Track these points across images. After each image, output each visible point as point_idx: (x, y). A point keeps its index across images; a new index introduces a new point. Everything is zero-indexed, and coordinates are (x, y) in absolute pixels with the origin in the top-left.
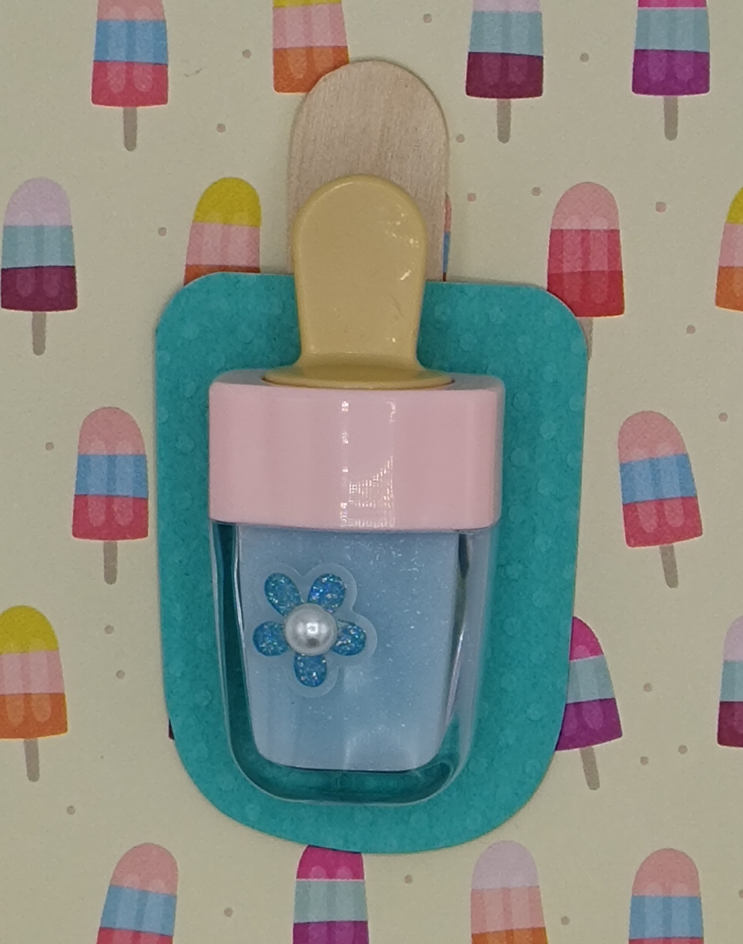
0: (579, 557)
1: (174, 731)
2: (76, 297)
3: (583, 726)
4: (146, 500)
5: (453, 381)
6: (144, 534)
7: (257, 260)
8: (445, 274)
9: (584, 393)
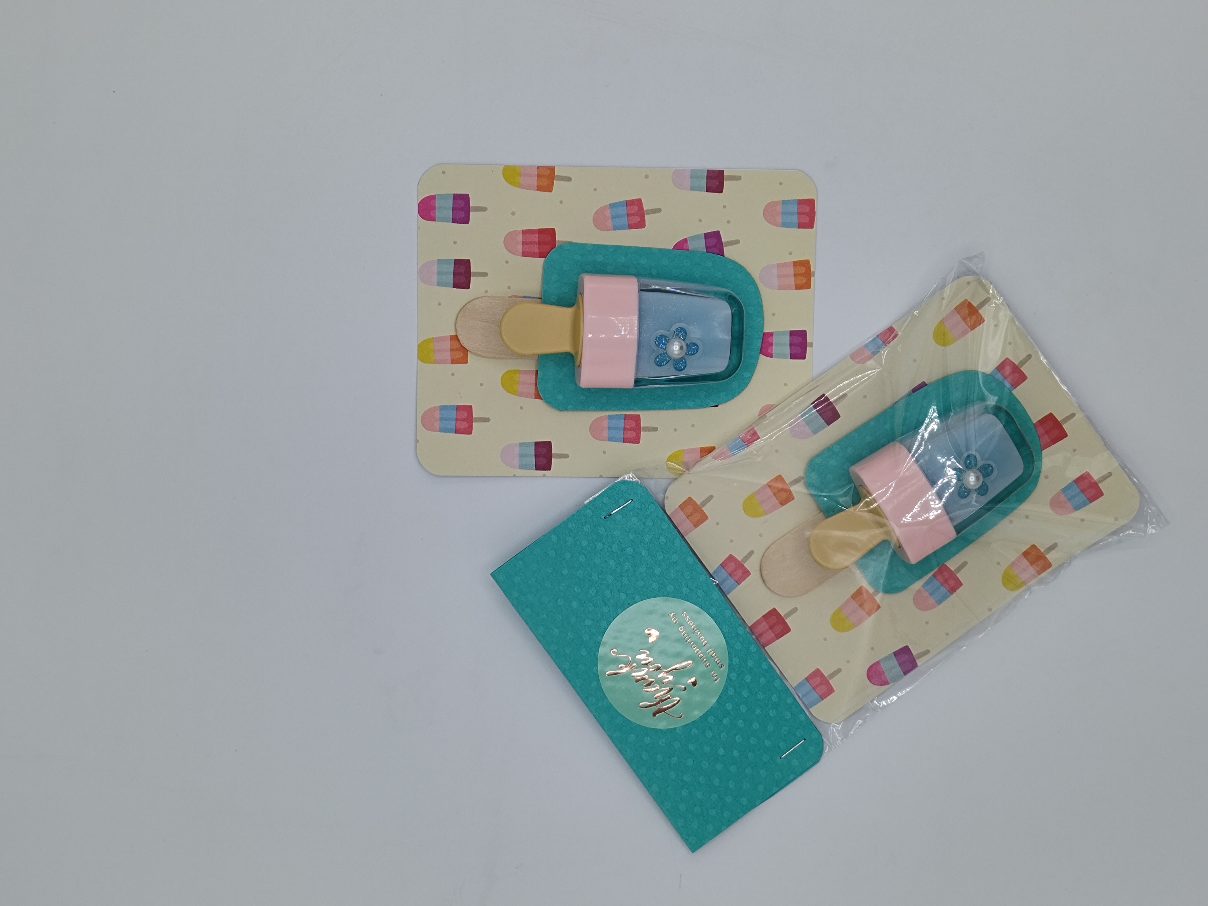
0: (649, 247)
1: (715, 405)
2: (547, 442)
3: (715, 246)
4: (625, 415)
5: (581, 293)
6: (639, 416)
7: (533, 371)
8: (539, 298)
9: (586, 244)
